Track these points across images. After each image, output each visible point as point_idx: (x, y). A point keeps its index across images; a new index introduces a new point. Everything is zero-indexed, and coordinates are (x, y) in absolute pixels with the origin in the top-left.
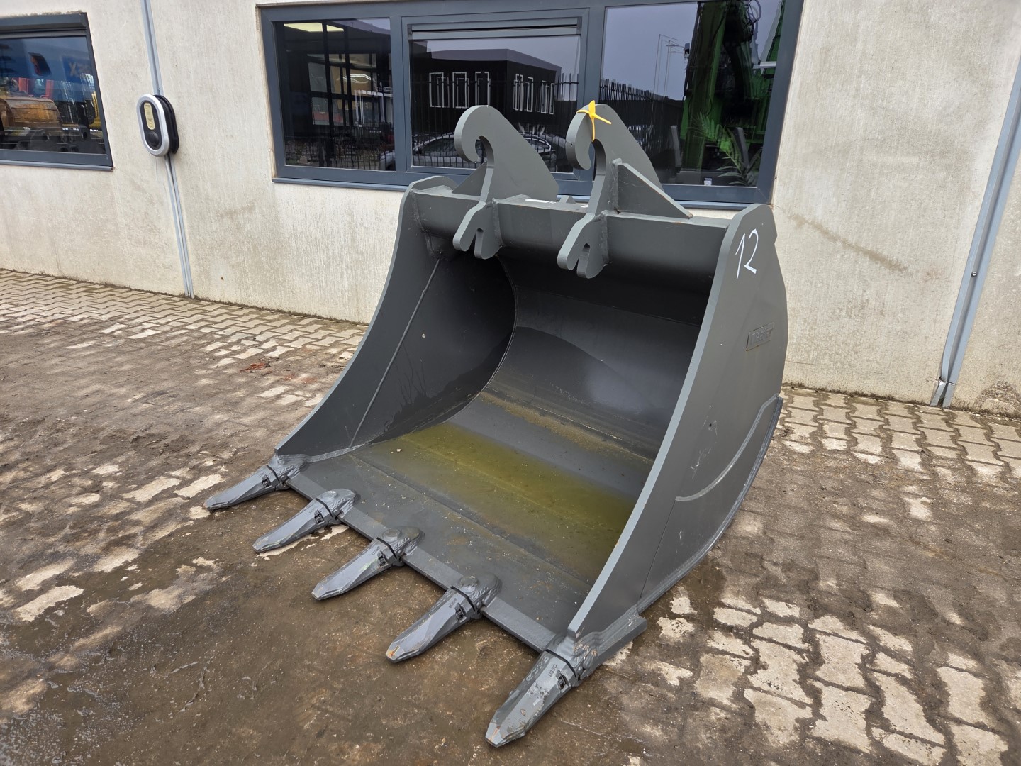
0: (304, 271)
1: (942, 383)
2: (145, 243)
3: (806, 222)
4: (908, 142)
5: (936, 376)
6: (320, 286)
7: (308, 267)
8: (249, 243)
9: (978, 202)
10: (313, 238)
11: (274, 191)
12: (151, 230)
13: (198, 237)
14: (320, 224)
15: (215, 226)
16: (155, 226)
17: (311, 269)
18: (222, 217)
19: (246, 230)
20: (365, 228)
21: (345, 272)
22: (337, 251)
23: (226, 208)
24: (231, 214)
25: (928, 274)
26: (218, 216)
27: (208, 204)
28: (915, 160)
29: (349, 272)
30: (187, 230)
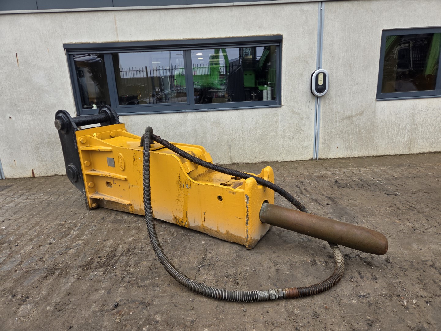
0: (385, 137)
2: (293, 138)
6: (392, 142)
7: (387, 135)
8: (357, 129)
10: (393, 122)
11: (376, 105)
12: (299, 131)
13: (327, 131)
14: (397, 116)
15: (338, 124)
16: (301, 129)
17: (389, 135)
18: (344, 119)
19: (356, 124)
20: (420, 114)
21: (406, 134)
22: (404, 125)
23: (347, 115)
24: (349, 118)
26: (341, 120)
27: (337, 115)
29: (409, 133)
30: (321, 129)
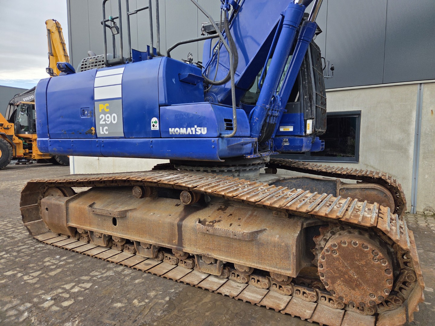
1: (412, 207)
3: (369, 165)
4: (392, 147)
5: (411, 205)
9: (412, 160)
25: (403, 178)
28: (394, 151)
